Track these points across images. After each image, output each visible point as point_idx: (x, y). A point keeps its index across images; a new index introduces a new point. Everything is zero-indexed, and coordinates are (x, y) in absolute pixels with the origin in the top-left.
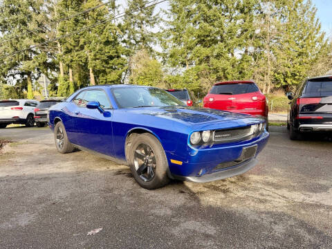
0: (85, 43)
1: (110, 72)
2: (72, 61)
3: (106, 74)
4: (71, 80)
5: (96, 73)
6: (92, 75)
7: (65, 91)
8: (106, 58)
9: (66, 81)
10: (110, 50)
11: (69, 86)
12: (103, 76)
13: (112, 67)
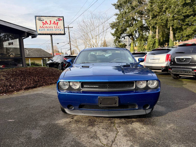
0: (167, 8)
1: (185, 29)
2: (156, 23)
3: (183, 31)
4: (157, 37)
5: (174, 31)
6: (171, 32)
7: (152, 45)
8: (182, 18)
9: (154, 38)
10: (187, 10)
11: (155, 42)
12: (179, 32)
13: (187, 24)
